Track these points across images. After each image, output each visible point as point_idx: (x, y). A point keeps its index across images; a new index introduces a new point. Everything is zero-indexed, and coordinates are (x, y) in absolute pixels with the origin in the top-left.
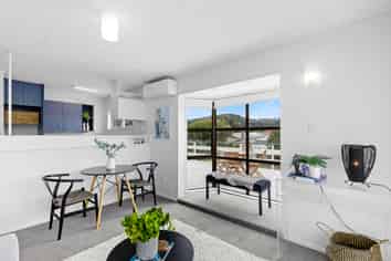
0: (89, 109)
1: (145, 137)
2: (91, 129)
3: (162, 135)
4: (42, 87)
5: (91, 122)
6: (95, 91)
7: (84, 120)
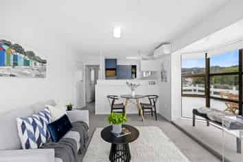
0: (134, 67)
1: (155, 81)
2: (136, 76)
3: (164, 79)
4: (116, 60)
5: (135, 73)
6: (136, 58)
7: (132, 73)
